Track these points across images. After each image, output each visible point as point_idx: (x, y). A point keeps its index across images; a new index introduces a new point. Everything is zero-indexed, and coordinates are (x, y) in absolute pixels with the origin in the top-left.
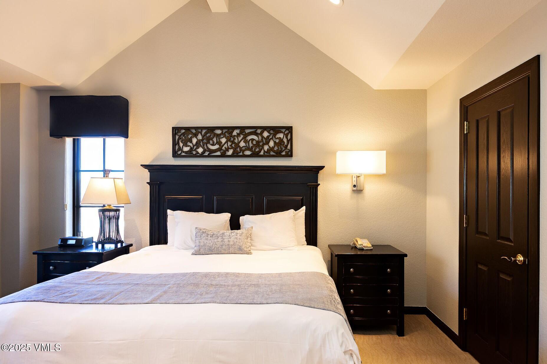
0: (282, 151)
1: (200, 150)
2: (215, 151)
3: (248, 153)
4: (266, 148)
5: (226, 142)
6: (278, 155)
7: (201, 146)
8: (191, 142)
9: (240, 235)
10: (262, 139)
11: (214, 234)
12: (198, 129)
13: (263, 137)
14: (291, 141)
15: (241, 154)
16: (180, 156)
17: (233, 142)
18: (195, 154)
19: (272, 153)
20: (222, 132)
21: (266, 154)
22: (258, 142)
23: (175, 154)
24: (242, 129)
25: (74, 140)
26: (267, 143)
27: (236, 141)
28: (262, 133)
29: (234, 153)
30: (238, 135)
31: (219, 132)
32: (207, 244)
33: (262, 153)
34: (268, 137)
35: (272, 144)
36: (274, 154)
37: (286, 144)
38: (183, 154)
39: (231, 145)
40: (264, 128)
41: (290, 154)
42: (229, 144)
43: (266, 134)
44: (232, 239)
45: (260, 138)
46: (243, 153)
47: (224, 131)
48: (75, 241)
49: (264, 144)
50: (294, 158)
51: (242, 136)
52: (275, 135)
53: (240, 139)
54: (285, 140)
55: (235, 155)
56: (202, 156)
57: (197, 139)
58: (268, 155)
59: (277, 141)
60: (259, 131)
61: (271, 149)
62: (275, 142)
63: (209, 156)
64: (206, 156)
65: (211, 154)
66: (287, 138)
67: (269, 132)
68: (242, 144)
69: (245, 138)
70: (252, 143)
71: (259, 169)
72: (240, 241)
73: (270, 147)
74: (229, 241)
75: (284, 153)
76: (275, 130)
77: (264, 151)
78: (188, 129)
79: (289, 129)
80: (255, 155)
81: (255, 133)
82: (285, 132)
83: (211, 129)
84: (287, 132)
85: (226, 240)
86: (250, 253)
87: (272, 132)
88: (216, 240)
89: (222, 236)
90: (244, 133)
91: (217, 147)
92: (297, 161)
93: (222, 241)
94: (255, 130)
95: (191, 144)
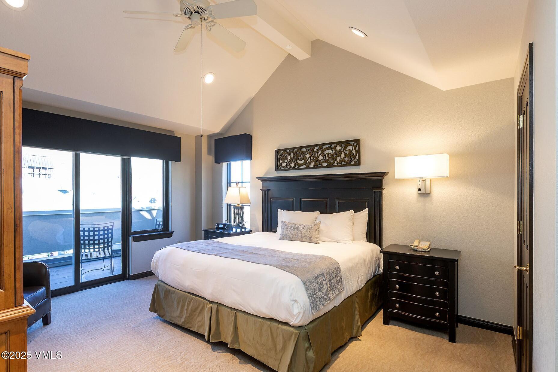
0: (351, 161)
1: (293, 165)
2: (302, 165)
3: (325, 164)
4: (339, 159)
5: (310, 157)
6: (349, 164)
7: (293, 162)
8: (287, 159)
9: (310, 229)
10: (336, 153)
11: (292, 227)
12: (291, 150)
13: (336, 151)
14: (358, 152)
15: (320, 166)
16: (280, 170)
17: (314, 157)
18: (289, 168)
19: (343, 163)
20: (307, 150)
21: (338, 164)
22: (332, 155)
23: (277, 169)
24: (321, 146)
25: (228, 163)
26: (340, 156)
27: (316, 156)
28: (335, 147)
29: (315, 166)
30: (318, 150)
31: (304, 150)
32: (288, 234)
33: (335, 164)
34: (340, 150)
35: (343, 155)
36: (345, 164)
37: (355, 155)
38: (282, 168)
39: (313, 159)
40: (337, 143)
41: (358, 163)
42: (312, 158)
43: (338, 148)
44: (304, 232)
45: (334, 152)
46: (321, 165)
47: (308, 149)
48: (223, 225)
49: (337, 157)
50: (361, 166)
51: (320, 151)
52: (345, 149)
53: (319, 154)
54: (354, 151)
55: (316, 167)
56: (293, 169)
57: (290, 157)
58: (340, 165)
59: (347, 152)
60: (333, 146)
61: (343, 160)
62: (345, 154)
63: (298, 169)
64: (296, 169)
65: (299, 167)
66: (355, 149)
67: (341, 146)
68: (321, 158)
69: (323, 152)
70: (328, 156)
71: (331, 177)
72: (310, 233)
73: (341, 158)
74: (302, 233)
75: (353, 163)
76: (346, 143)
77: (337, 162)
78: (285, 150)
79: (357, 142)
80: (331, 166)
81: (330, 148)
82: (354, 144)
83: (299, 149)
84: (356, 144)
85: (300, 232)
86: (318, 243)
87: (343, 145)
88: (293, 232)
89: (297, 229)
90: (322, 149)
91: (303, 161)
92: (364, 168)
93: (297, 233)
94: (331, 145)
95: (286, 161)
